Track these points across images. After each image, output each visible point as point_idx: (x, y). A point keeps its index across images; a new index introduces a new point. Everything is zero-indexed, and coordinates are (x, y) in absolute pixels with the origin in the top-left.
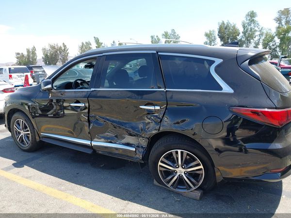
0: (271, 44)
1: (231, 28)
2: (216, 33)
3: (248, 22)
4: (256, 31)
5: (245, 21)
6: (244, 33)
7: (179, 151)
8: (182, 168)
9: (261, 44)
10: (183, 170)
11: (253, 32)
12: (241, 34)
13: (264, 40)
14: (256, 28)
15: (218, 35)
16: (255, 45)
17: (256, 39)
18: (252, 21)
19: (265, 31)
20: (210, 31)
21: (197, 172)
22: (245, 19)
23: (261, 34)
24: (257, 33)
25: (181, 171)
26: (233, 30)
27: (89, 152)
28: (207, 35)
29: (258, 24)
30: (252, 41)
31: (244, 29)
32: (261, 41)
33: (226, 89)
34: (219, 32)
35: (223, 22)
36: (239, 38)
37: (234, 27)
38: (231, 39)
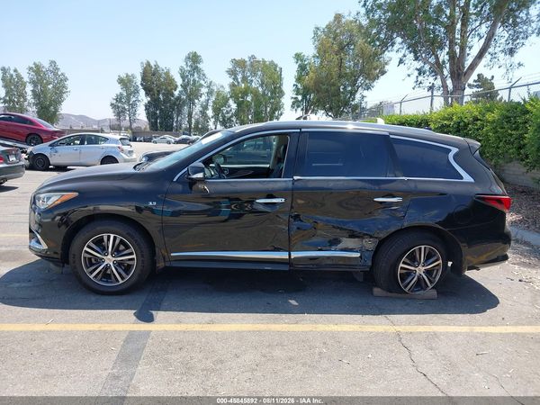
0: (225, 109)
1: (163, 75)
2: (138, 80)
3: (189, 68)
4: (201, 86)
5: (185, 67)
6: (184, 87)
8: (422, 266)
9: (210, 108)
11: (197, 87)
12: (180, 89)
13: (214, 102)
14: (202, 82)
15: (142, 84)
16: (201, 109)
17: (203, 98)
18: (195, 69)
19: (215, 89)
20: (127, 76)
22: (184, 64)
23: (210, 93)
24: (204, 90)
26: (165, 79)
28: (121, 81)
29: (204, 75)
30: (196, 101)
31: (184, 81)
32: (211, 103)
33: (467, 178)
34: (143, 79)
35: (148, 62)
36: (176, 93)
37: (167, 73)
38: (163, 94)
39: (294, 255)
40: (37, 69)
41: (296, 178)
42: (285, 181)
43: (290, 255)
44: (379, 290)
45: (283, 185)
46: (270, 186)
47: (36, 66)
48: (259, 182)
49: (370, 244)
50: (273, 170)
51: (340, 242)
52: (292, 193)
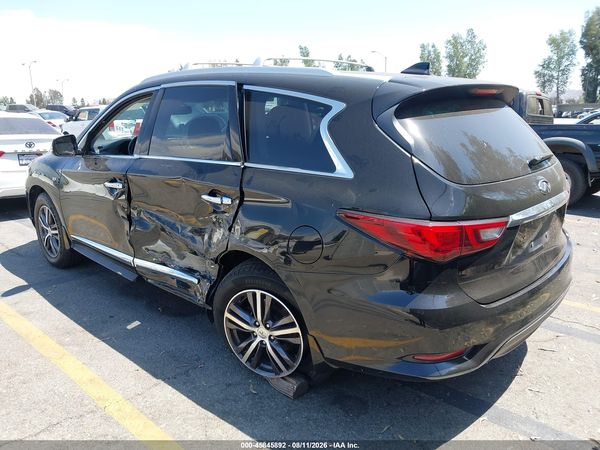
7: (258, 293)
8: (266, 327)
10: (267, 333)
15: (581, 42)
20: (562, 33)
21: (291, 340)
25: (262, 334)
27: (131, 277)
33: (342, 169)
34: (584, 35)
39: (139, 262)
40: (455, 43)
47: (455, 38)
49: (213, 269)
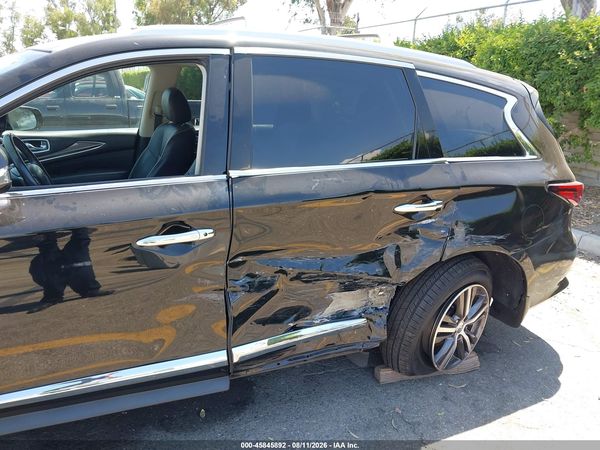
8: (464, 320)
39: (239, 353)
41: (234, 174)
42: (209, 184)
43: (230, 355)
44: (389, 372)
45: (205, 195)
46: (172, 200)
48: (140, 189)
49: (380, 297)
50: (147, 140)
51: (328, 303)
52: (228, 212)
